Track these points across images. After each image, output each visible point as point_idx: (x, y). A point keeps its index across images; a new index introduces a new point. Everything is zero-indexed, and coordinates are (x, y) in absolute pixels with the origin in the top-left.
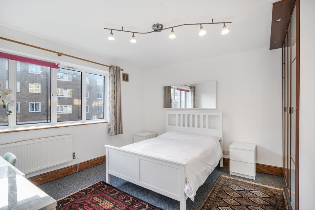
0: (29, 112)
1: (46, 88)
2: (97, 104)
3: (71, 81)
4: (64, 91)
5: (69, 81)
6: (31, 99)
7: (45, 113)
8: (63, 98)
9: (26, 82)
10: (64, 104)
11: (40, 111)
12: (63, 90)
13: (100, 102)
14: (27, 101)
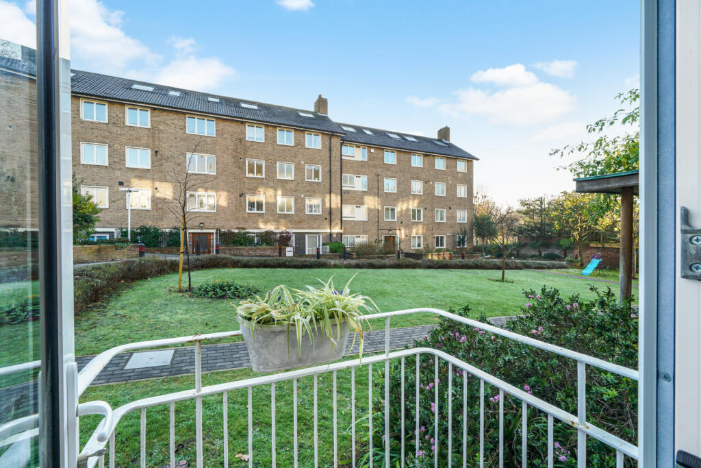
0: (306, 213)
1: (329, 173)
2: (405, 207)
3: (366, 160)
4: (355, 178)
5: (364, 160)
6: (308, 191)
7: (328, 217)
8: (354, 192)
9: (302, 162)
10: (355, 204)
11: (320, 213)
12: (354, 176)
13: (411, 203)
14: (302, 196)
